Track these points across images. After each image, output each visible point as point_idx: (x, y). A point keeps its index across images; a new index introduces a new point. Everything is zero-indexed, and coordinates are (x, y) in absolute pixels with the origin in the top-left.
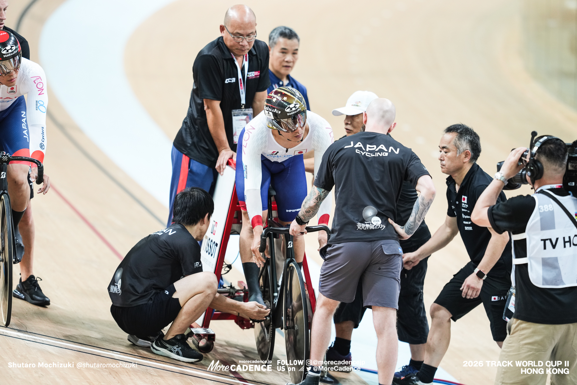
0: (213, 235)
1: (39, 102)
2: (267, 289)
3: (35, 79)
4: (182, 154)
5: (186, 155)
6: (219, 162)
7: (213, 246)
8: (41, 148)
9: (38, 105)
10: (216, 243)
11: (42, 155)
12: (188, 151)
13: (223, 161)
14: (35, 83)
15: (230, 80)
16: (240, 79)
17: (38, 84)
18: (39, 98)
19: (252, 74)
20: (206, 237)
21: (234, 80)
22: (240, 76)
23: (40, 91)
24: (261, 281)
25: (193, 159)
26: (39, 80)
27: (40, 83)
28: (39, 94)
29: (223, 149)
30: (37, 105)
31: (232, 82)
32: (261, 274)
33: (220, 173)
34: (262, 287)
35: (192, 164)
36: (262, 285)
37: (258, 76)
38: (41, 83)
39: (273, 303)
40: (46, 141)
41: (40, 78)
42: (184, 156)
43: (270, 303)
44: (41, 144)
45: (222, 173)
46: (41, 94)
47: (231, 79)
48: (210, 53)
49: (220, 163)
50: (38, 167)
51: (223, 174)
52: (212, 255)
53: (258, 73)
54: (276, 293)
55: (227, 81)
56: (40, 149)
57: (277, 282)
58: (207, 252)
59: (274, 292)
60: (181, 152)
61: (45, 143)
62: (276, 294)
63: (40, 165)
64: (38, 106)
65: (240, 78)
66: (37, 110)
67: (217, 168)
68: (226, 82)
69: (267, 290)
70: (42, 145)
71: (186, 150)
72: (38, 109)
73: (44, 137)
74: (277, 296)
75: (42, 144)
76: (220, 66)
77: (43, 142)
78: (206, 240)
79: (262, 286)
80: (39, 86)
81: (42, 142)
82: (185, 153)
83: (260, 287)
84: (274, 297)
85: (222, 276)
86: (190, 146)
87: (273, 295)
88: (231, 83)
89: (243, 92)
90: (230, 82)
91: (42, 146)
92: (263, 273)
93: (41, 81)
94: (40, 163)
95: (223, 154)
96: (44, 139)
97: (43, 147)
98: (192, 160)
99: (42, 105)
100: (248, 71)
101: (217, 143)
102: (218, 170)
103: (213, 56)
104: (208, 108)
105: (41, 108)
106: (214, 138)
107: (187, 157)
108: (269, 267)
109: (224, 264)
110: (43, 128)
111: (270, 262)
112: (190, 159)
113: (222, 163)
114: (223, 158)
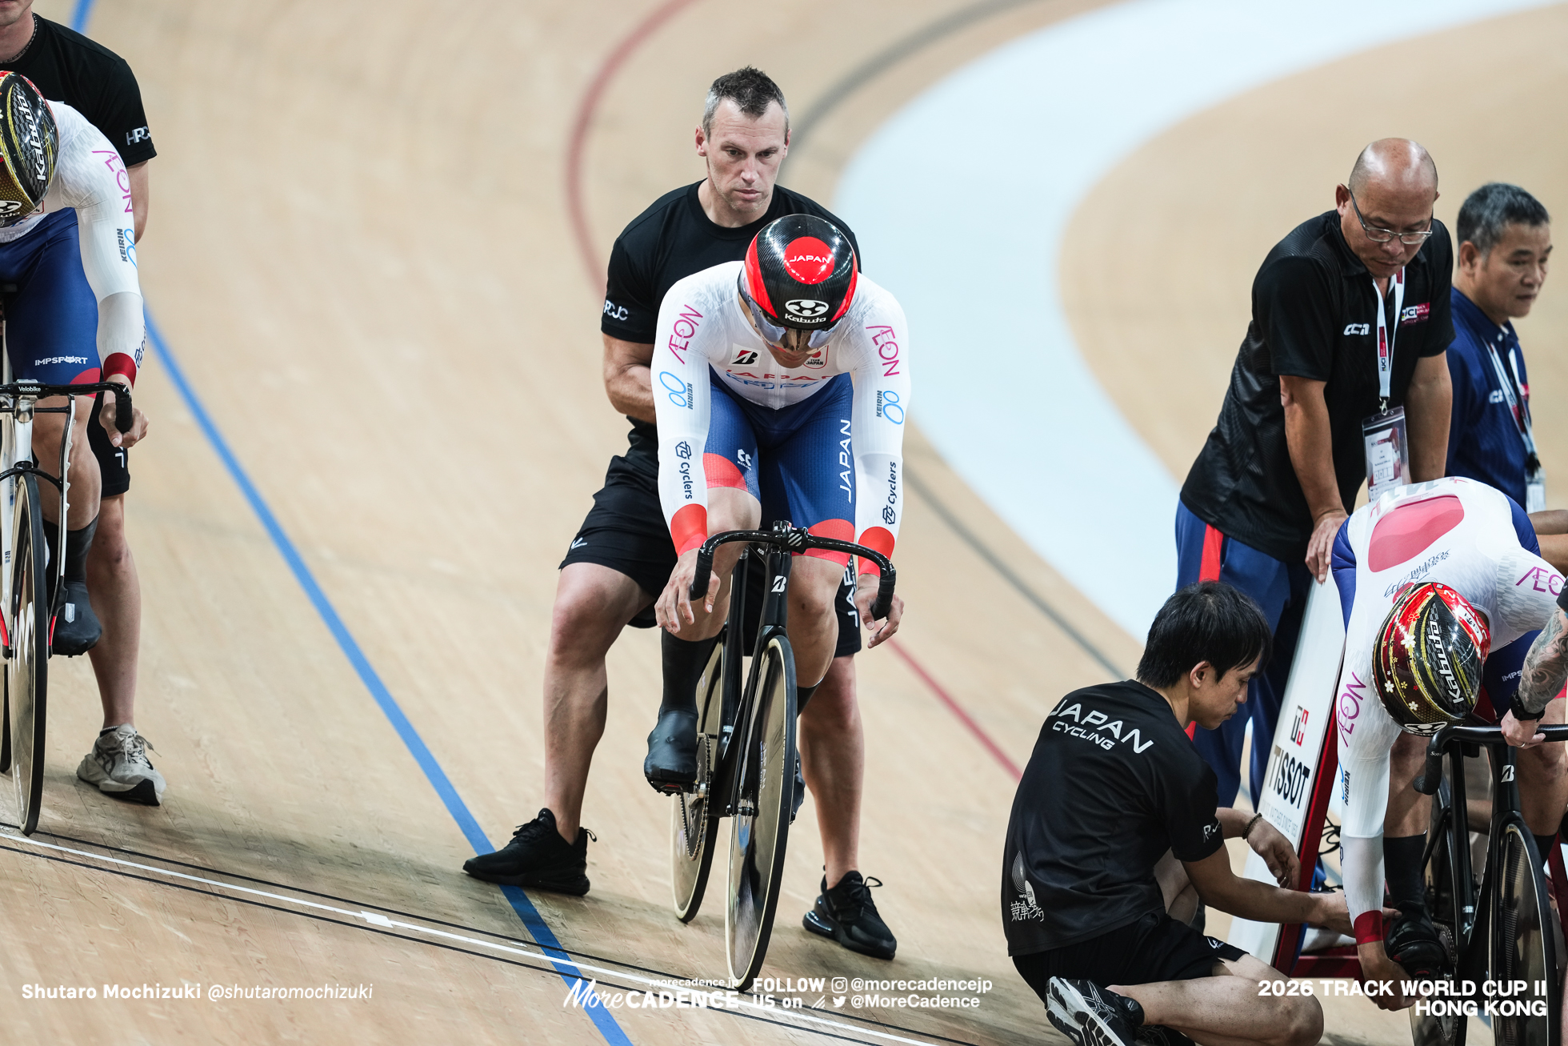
0: (1298, 746)
1: (886, 394)
2: (1444, 895)
3: (877, 331)
4: (1203, 523)
5: (1214, 526)
6: (1315, 545)
7: (1297, 776)
8: (886, 519)
9: (884, 402)
10: (1305, 767)
11: (888, 540)
12: (1220, 516)
13: (1326, 543)
14: (877, 344)
15: (1356, 329)
16: (1382, 329)
17: (883, 345)
18: (886, 384)
19: (1411, 313)
20: (1278, 750)
21: (1366, 329)
22: (1381, 321)
23: (889, 366)
24: (1428, 872)
25: (1233, 538)
26: (888, 337)
27: (888, 345)
28: (886, 374)
29: (1326, 510)
30: (879, 402)
31: (1362, 333)
32: (1429, 853)
33: (1317, 578)
34: (1432, 890)
35: (1231, 551)
36: (1432, 884)
37: (1427, 317)
38: (892, 345)
39: (1460, 932)
40: (900, 501)
41: (891, 330)
42: (1209, 528)
43: (1453, 935)
44: (886, 509)
45: (1321, 577)
46: (891, 372)
47: (1360, 326)
48: (1308, 254)
49: (1317, 549)
50: (882, 572)
51: (1324, 580)
52: (1293, 800)
53: (1426, 308)
54: (1468, 905)
55: (1349, 330)
56: (882, 524)
57: (1472, 876)
58: (1279, 791)
59: (1464, 904)
60: (1202, 518)
61: (898, 508)
62: (1469, 909)
63: (888, 569)
64: (883, 405)
65: (1381, 326)
66: (879, 415)
67: (1309, 562)
68: (1346, 333)
69: (1445, 898)
70: (888, 512)
71: (1216, 513)
72: (883, 414)
73: (894, 489)
74: (1473, 914)
75: (890, 511)
76: (1331, 288)
77: (893, 503)
78: (1279, 759)
79: (1430, 887)
80: (889, 353)
81: (890, 505)
82: (1212, 520)
83: (1426, 889)
84: (1464, 917)
85: (1322, 857)
86: (1225, 503)
87: (1461, 910)
88: (1359, 336)
89: (1387, 364)
90: (1357, 332)
91: (888, 514)
92: (1435, 851)
93: (892, 340)
94: (886, 561)
95: (1326, 523)
96: (894, 494)
97: (892, 518)
98: (1230, 539)
99: (893, 404)
100: (1403, 307)
101: (1310, 495)
102: (1311, 569)
103: (1317, 262)
104: (1292, 400)
105: (890, 410)
106: (1304, 482)
107: (1216, 531)
108: (1451, 835)
109: (1327, 824)
110: (893, 464)
111: (1452, 820)
112: (1225, 538)
113: (1321, 549)
114: (1324, 536)
